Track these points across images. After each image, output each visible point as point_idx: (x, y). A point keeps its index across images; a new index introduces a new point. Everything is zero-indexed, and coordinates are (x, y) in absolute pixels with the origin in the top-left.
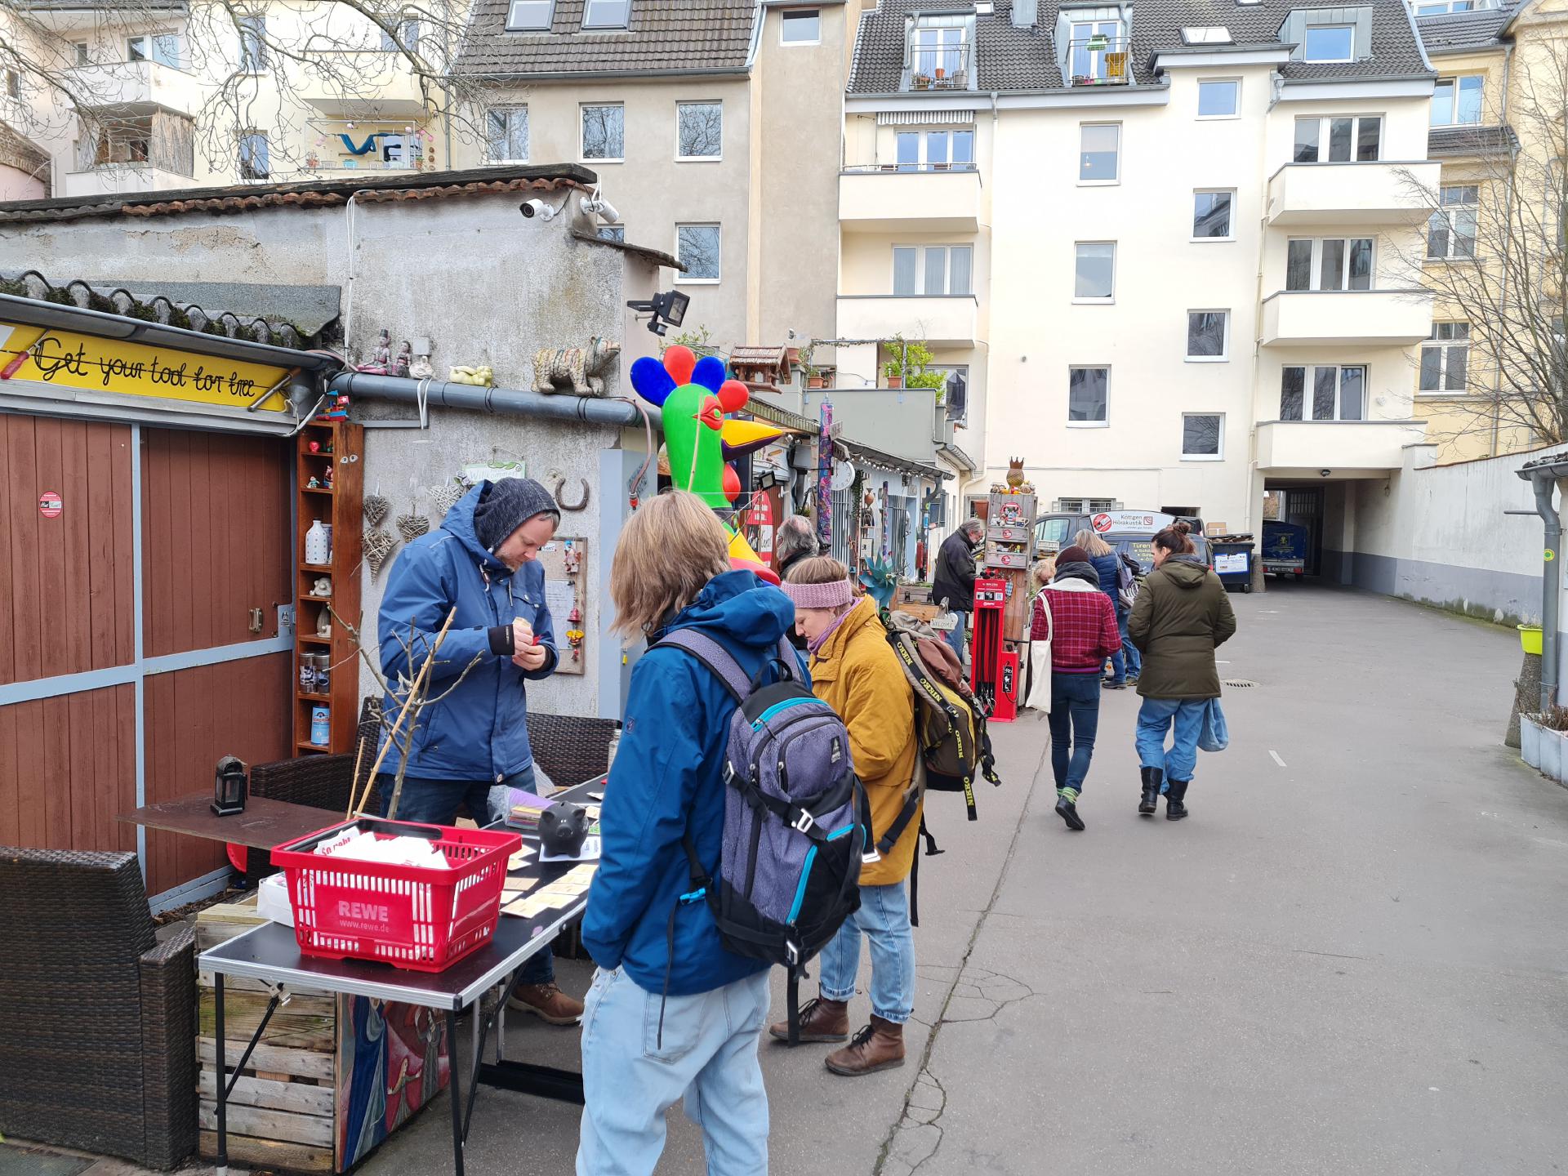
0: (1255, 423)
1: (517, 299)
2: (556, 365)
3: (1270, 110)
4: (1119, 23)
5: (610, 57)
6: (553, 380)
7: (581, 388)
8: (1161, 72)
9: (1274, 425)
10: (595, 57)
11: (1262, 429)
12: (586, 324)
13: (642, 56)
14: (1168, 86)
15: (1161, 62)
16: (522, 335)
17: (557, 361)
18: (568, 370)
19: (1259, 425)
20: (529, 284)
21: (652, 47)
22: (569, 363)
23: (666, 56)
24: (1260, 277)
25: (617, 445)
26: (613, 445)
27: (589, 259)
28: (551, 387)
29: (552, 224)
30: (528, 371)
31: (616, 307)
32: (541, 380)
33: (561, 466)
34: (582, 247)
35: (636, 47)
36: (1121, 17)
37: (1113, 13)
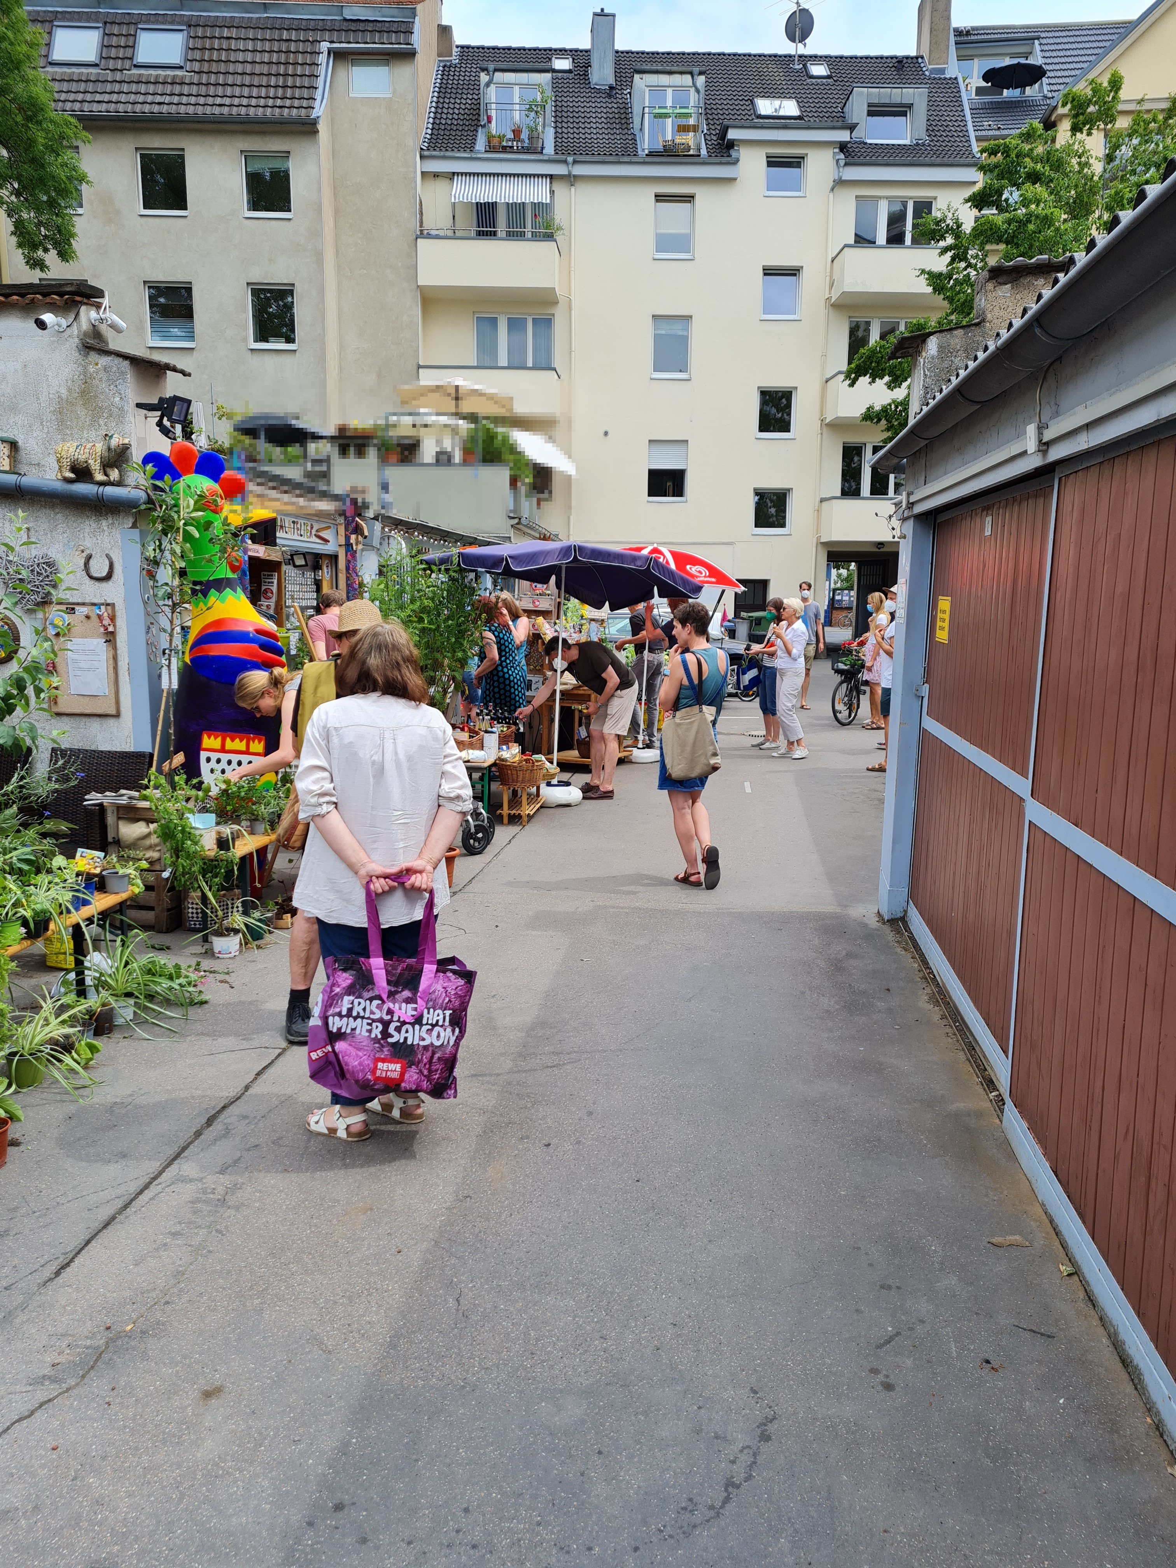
0: (818, 500)
1: (38, 398)
2: (76, 457)
3: (832, 189)
4: (693, 90)
5: (167, 99)
6: (73, 469)
7: (99, 477)
8: (731, 145)
9: (834, 501)
10: (150, 98)
11: (825, 504)
12: (101, 422)
13: (202, 100)
14: (737, 161)
15: (732, 134)
16: (46, 430)
17: (77, 454)
18: (86, 462)
19: (822, 500)
20: (49, 386)
21: (212, 90)
22: (87, 455)
23: (227, 101)
24: (824, 353)
25: (134, 526)
26: (130, 525)
27: (100, 365)
28: (72, 475)
29: (66, 334)
30: (52, 461)
31: (126, 408)
32: (63, 469)
33: (88, 543)
34: (93, 356)
35: (194, 90)
36: (694, 85)
37: (687, 79)
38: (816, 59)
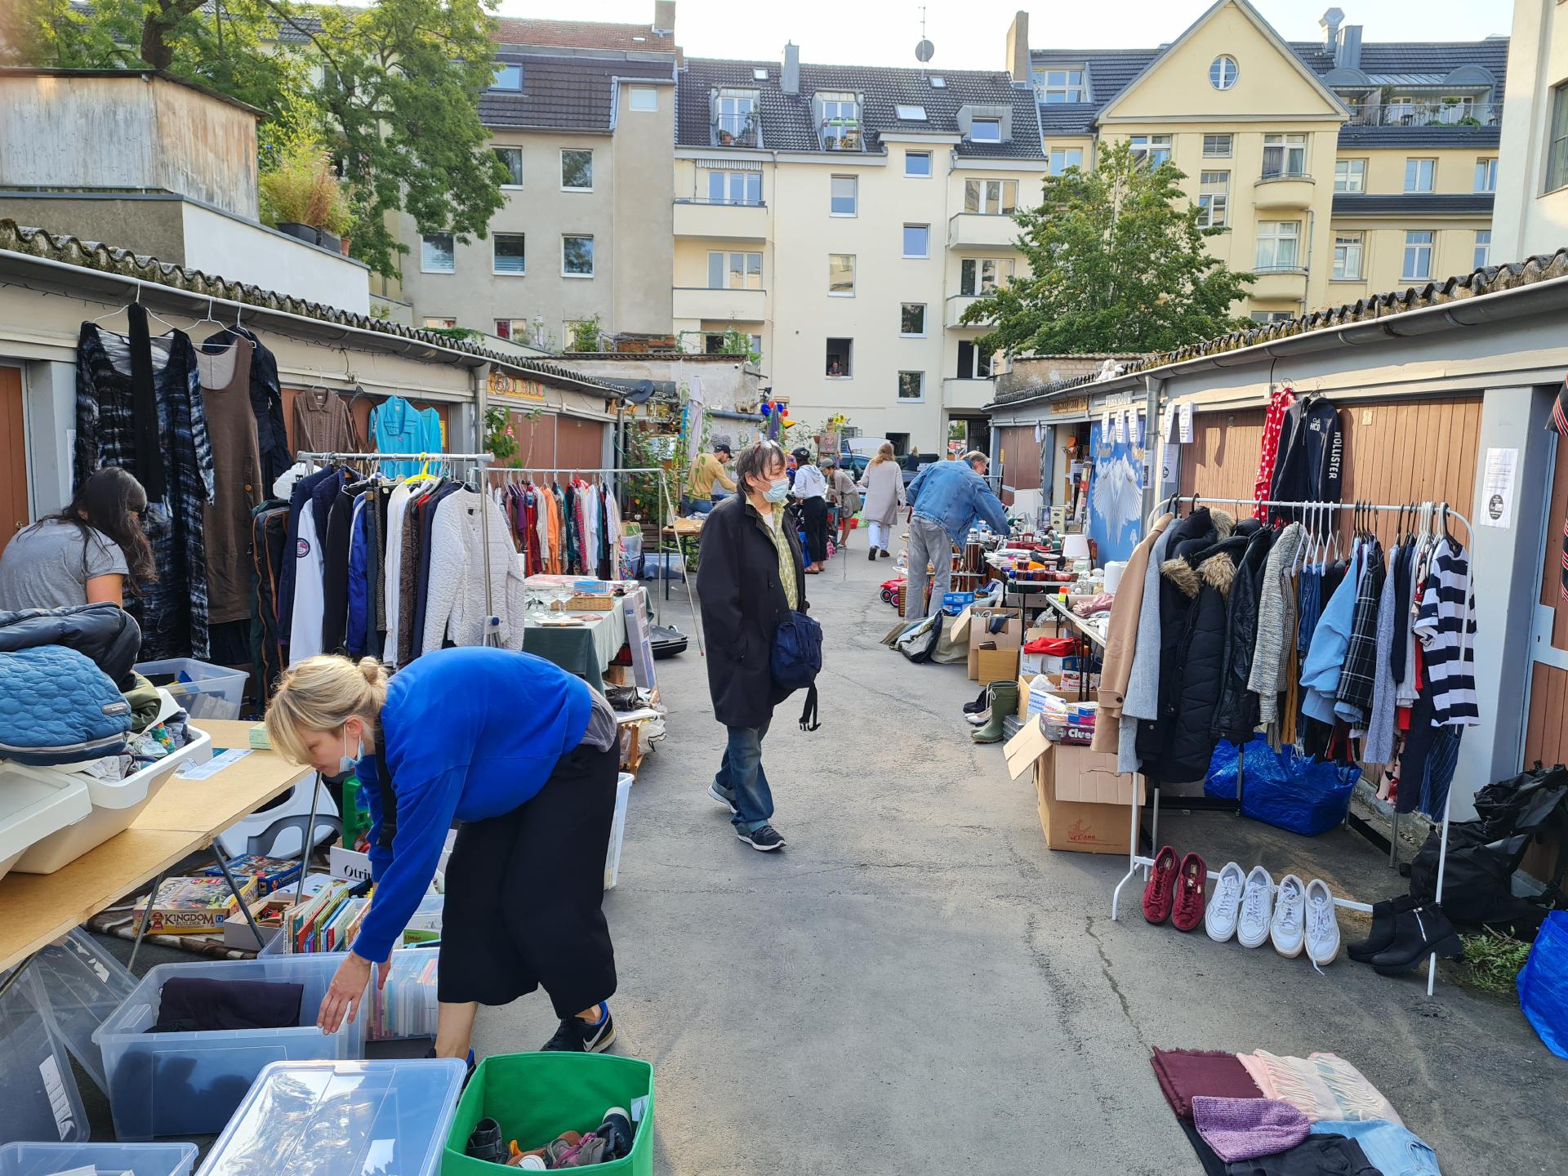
1: (728, 388)
4: (855, 104)
5: (512, 114)
9: (954, 380)
10: (502, 113)
11: (947, 382)
12: (748, 394)
13: (536, 115)
15: (883, 137)
16: (729, 396)
17: (740, 404)
18: (744, 407)
19: (945, 380)
20: (731, 385)
21: (542, 108)
22: (744, 405)
23: (553, 116)
24: (945, 282)
26: (755, 425)
27: (748, 377)
28: (739, 411)
29: (739, 369)
30: (735, 407)
31: (756, 390)
34: (746, 374)
35: (531, 107)
36: (856, 101)
37: (851, 97)
38: (936, 73)
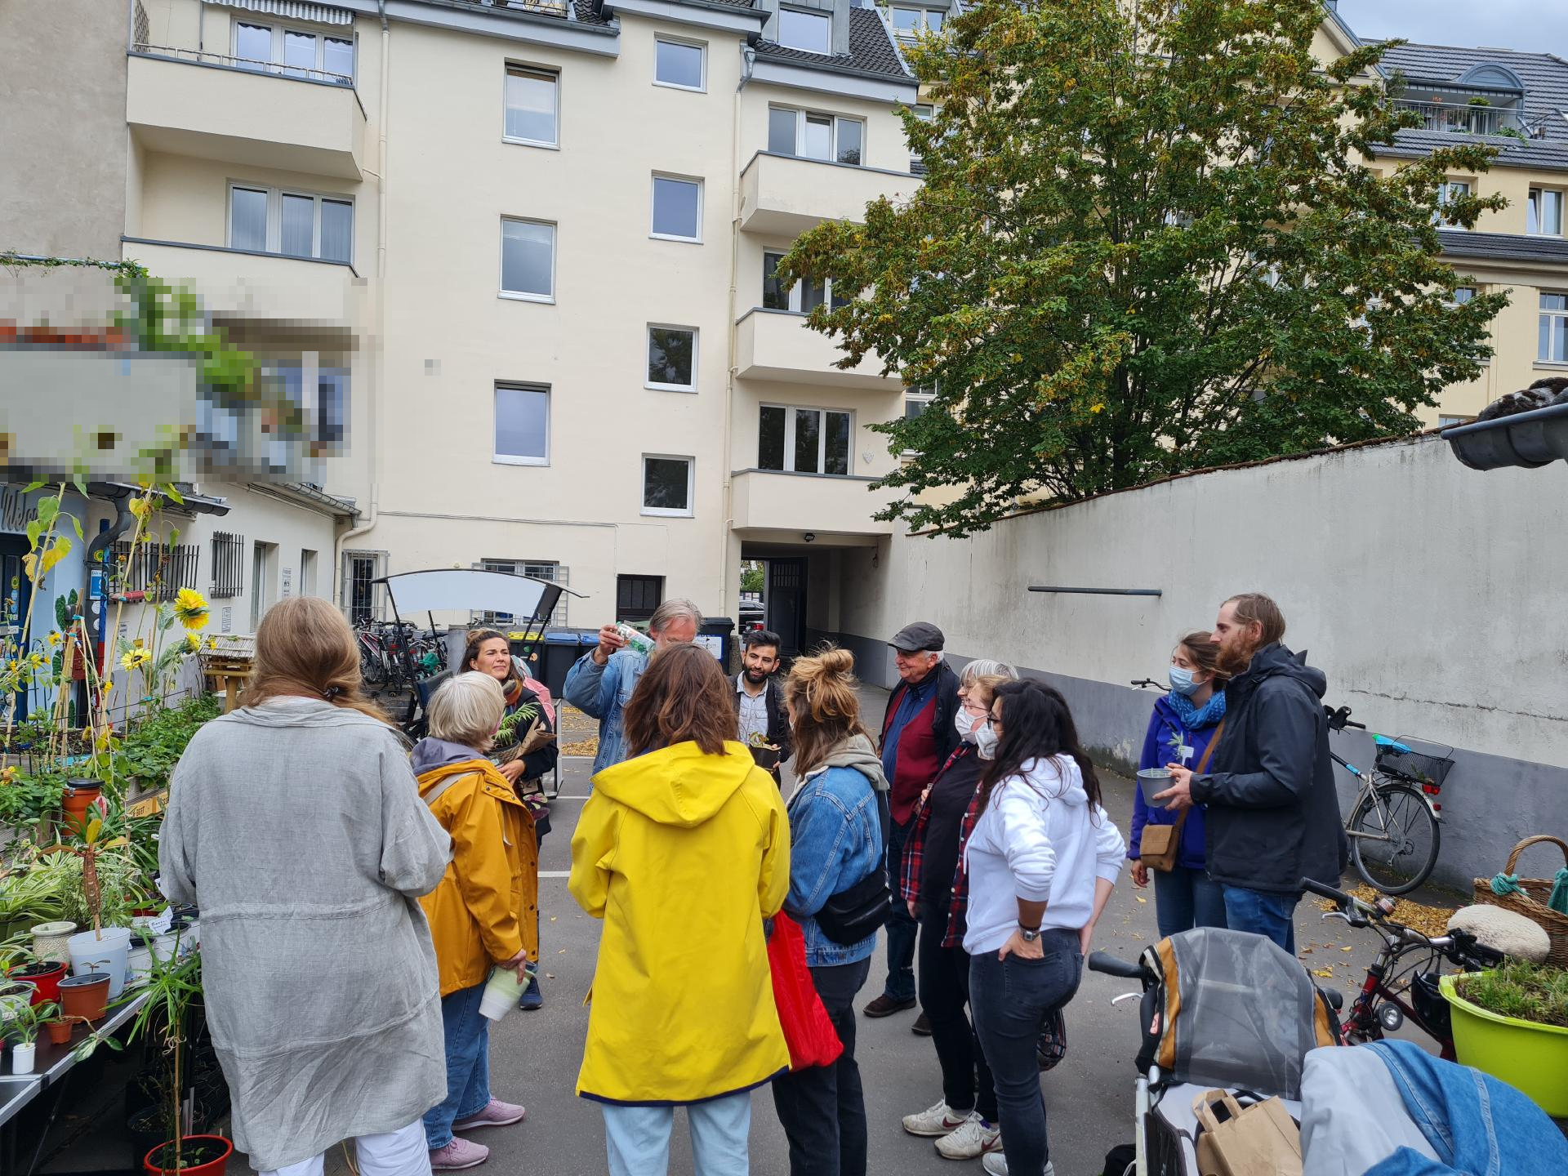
0: (728, 473)
3: (740, 88)
8: (609, 13)
9: (751, 474)
11: (738, 480)
14: (614, 35)
24: (732, 288)
